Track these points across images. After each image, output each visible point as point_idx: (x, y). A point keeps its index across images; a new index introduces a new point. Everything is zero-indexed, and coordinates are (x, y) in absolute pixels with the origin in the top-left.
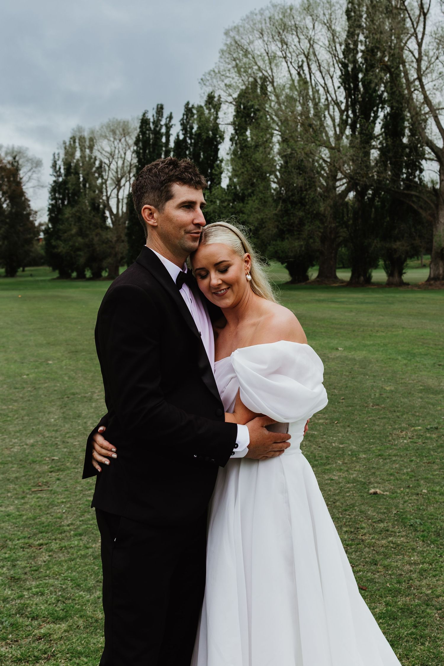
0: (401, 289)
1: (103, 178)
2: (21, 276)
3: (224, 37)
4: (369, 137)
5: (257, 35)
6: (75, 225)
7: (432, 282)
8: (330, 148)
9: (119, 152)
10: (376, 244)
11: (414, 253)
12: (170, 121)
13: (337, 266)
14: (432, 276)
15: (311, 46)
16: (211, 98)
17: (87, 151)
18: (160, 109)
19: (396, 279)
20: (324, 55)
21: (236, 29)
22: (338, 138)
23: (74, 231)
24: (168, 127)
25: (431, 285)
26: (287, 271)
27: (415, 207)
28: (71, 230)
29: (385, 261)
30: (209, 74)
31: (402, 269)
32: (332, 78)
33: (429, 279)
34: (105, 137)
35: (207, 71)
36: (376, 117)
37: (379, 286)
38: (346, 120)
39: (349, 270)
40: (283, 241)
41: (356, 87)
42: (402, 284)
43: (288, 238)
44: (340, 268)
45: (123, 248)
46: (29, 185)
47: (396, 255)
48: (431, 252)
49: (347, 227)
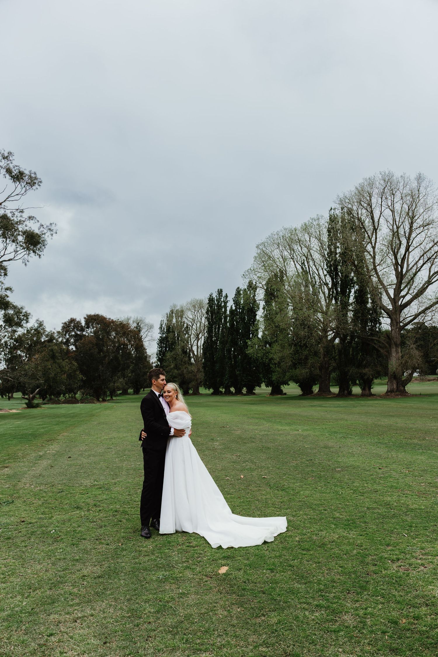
0: (369, 398)
1: (188, 334)
2: (142, 394)
3: (256, 249)
4: (345, 305)
5: (276, 246)
6: (172, 362)
7: (389, 394)
8: (322, 312)
9: (198, 318)
10: (352, 370)
11: (378, 375)
12: (226, 298)
13: (331, 384)
14: (389, 390)
15: (309, 251)
16: (250, 284)
17: (180, 318)
18: (220, 292)
19: (367, 392)
20: (317, 256)
21: (263, 244)
22: (328, 306)
24: (226, 303)
26: (300, 388)
27: (376, 347)
28: (170, 366)
29: (360, 381)
30: (248, 271)
31: (371, 386)
33: (388, 392)
34: (190, 310)
35: (246, 270)
36: (350, 292)
37: (357, 396)
38: (332, 295)
39: (338, 387)
40: (295, 369)
41: (337, 274)
42: (371, 395)
43: (299, 368)
44: (333, 386)
45: (201, 376)
46: (146, 339)
47: (366, 377)
48: (388, 374)
49: (335, 360)
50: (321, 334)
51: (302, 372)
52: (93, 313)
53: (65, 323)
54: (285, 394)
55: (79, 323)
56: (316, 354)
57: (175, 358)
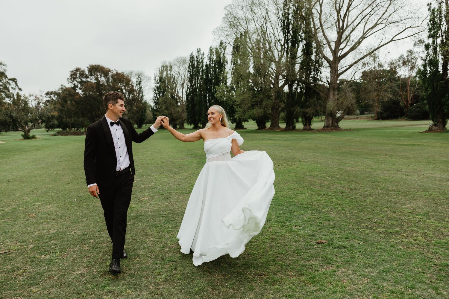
0: (310, 132)
1: (175, 84)
2: (144, 128)
4: (294, 57)
6: (164, 105)
7: (326, 128)
9: (182, 71)
10: (298, 110)
11: (317, 114)
12: (203, 56)
13: (280, 121)
14: (326, 125)
15: (267, 13)
16: (221, 43)
17: (169, 72)
18: (199, 51)
19: (308, 127)
20: (274, 18)
22: (280, 59)
23: (164, 108)
24: (202, 59)
25: (325, 130)
26: (256, 124)
27: (317, 91)
28: (162, 107)
29: (302, 119)
31: (311, 122)
32: (277, 29)
33: (324, 127)
34: (176, 65)
36: (298, 46)
38: (284, 49)
39: (285, 123)
40: (253, 109)
41: (289, 32)
42: (311, 129)
43: (255, 108)
44: (281, 123)
45: (185, 115)
46: (146, 88)
47: (308, 115)
48: (325, 113)
49: (284, 102)
50: (274, 82)
51: (258, 111)
52: (94, 64)
53: (72, 72)
54: (246, 129)
55: (83, 71)
56: (269, 97)
57: (166, 102)
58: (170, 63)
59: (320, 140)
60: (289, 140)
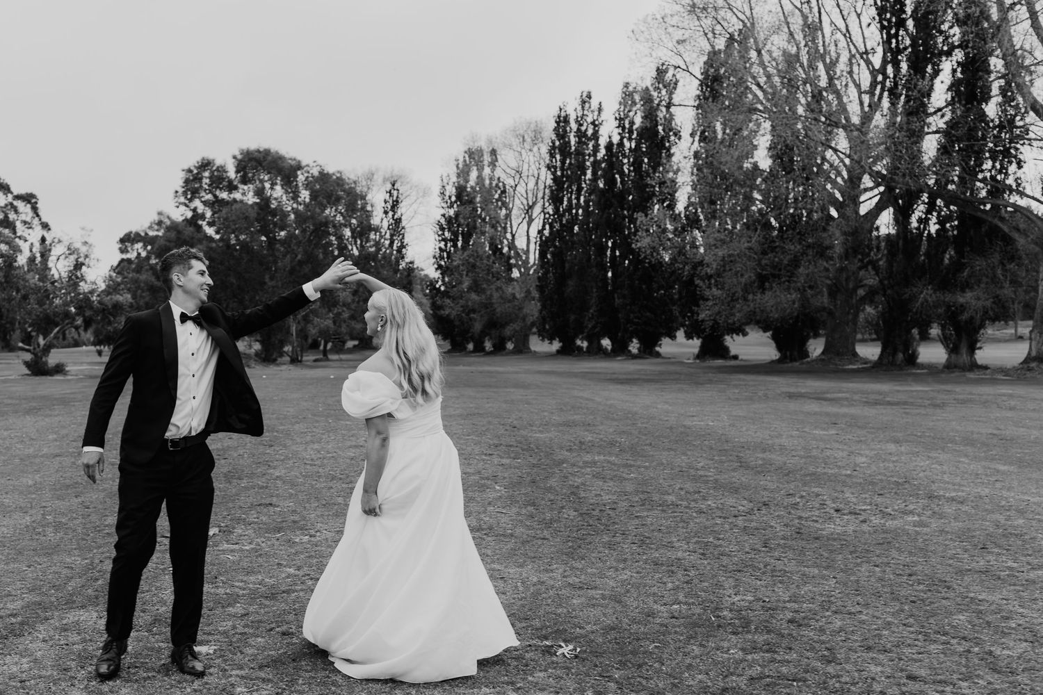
0: (971, 375)
1: (506, 209)
4: (917, 109)
6: (467, 275)
7: (1033, 365)
9: (529, 166)
10: (926, 294)
11: (1001, 314)
12: (599, 114)
13: (859, 336)
14: (1034, 353)
16: (661, 72)
17: (487, 171)
18: (585, 100)
19: (964, 358)
22: (866, 118)
23: (465, 285)
24: (597, 127)
25: (1030, 370)
26: (773, 344)
27: (1006, 229)
28: (461, 283)
29: (943, 328)
31: (977, 341)
32: (859, 16)
33: (1028, 360)
34: (510, 146)
36: (936, 72)
37: (933, 371)
38: (883, 83)
39: (879, 343)
40: (763, 293)
41: (901, 23)
42: (974, 366)
43: (771, 288)
44: (863, 341)
45: (533, 309)
46: (415, 221)
47: (965, 317)
48: (1034, 309)
49: (876, 269)
50: (841, 199)
51: (779, 300)
52: (253, 146)
53: (190, 171)
54: (735, 357)
55: (222, 169)
56: (822, 251)
57: (474, 266)
58: (490, 142)
59: (1011, 409)
60: (889, 403)
